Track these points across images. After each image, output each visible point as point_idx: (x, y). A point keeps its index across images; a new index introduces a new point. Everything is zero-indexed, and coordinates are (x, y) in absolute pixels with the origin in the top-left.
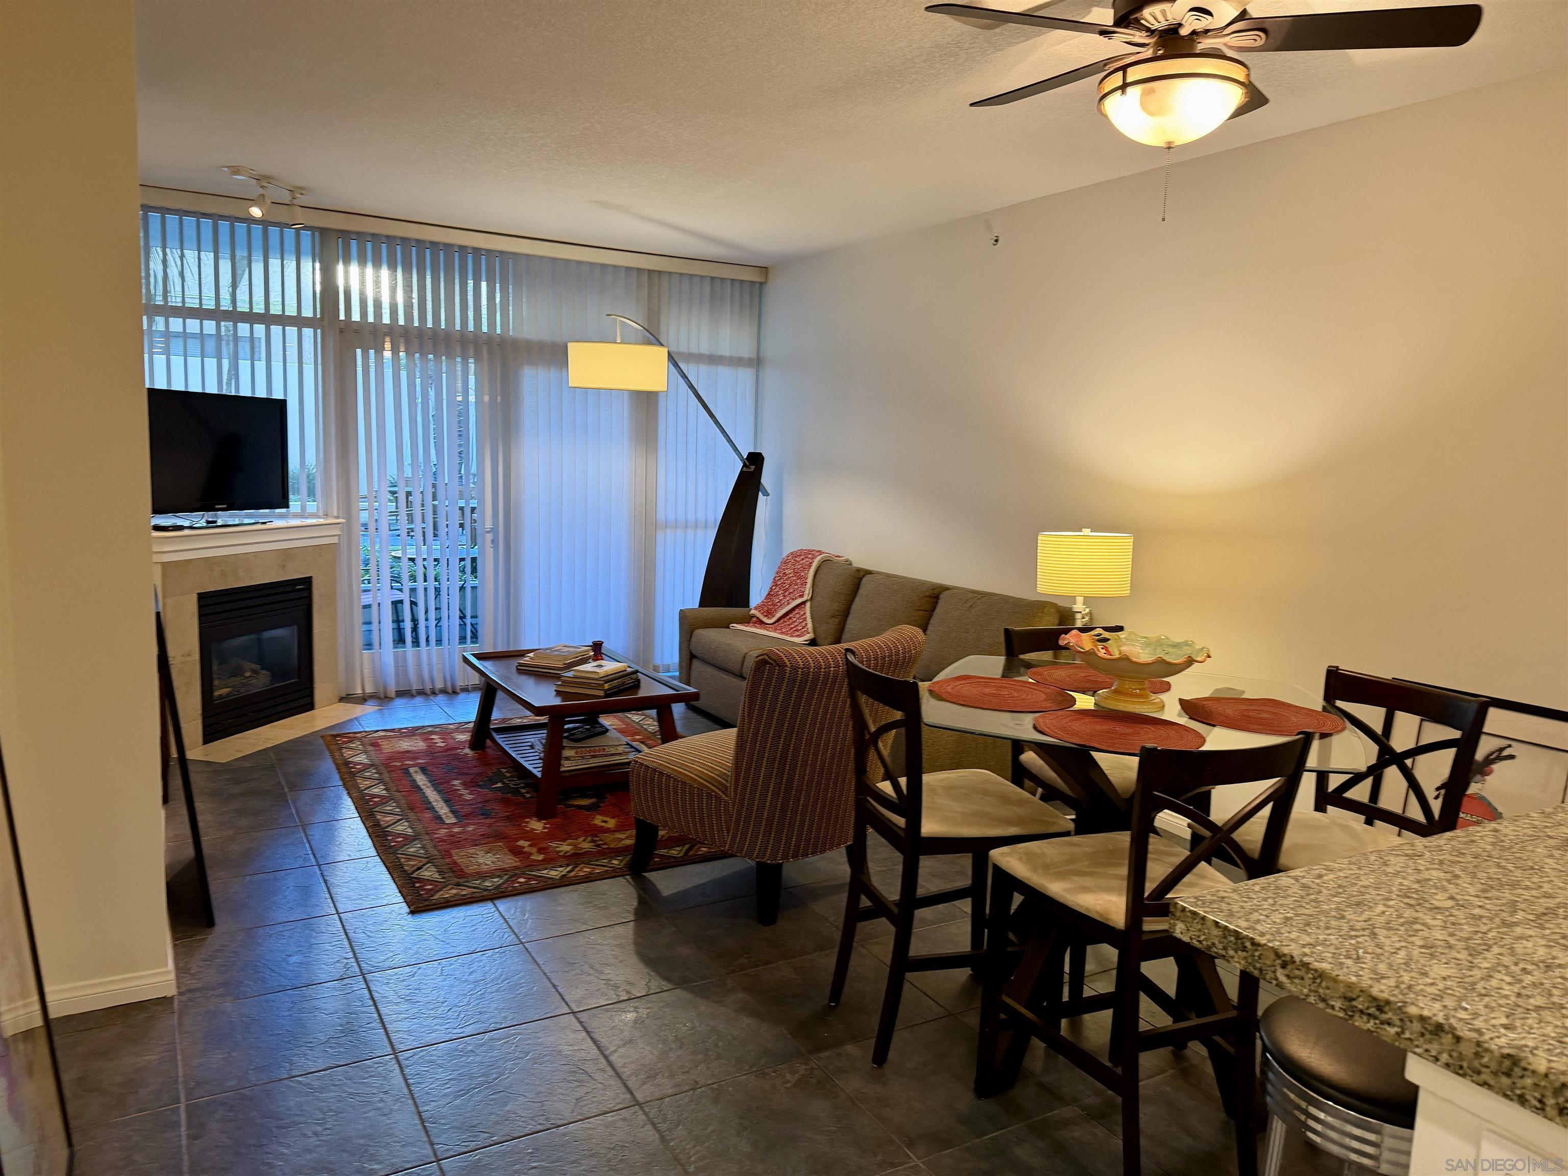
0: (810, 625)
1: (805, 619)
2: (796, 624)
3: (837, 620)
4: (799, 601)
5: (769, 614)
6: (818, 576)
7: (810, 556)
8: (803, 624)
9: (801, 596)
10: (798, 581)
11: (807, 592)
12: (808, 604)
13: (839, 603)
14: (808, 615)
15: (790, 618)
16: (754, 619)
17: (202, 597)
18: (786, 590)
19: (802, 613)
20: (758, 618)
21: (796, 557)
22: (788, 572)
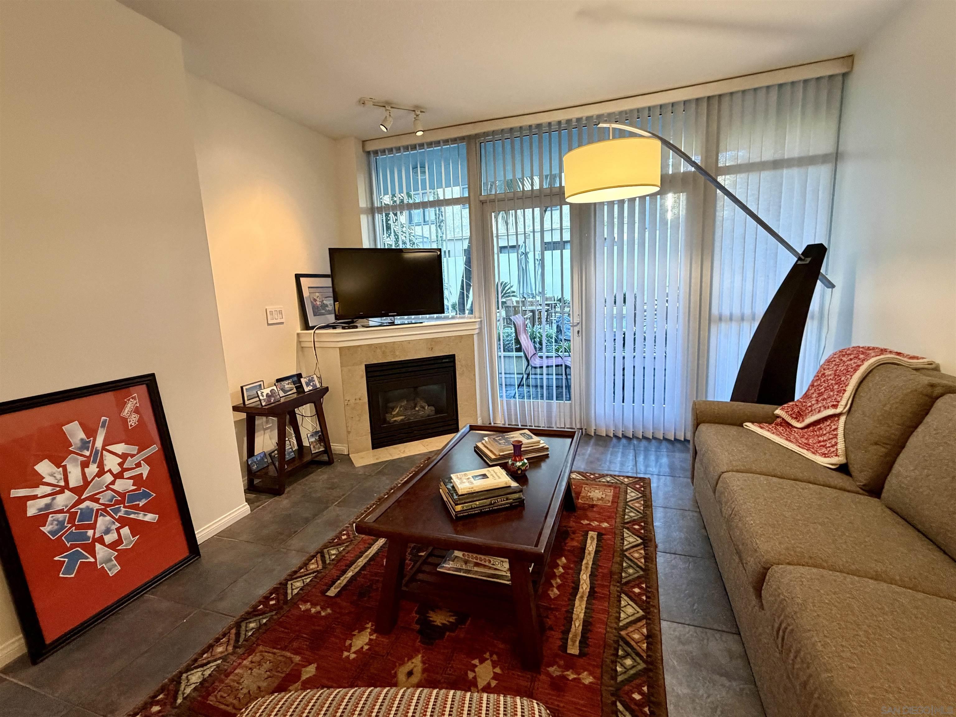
0: (841, 446)
1: (836, 436)
2: (825, 438)
3: (883, 449)
4: (831, 412)
5: (799, 416)
6: (864, 382)
7: (862, 356)
8: (833, 442)
9: (835, 406)
10: (836, 387)
11: (843, 403)
12: (843, 419)
13: (889, 426)
14: (840, 431)
15: (820, 429)
16: (779, 420)
17: (367, 366)
18: (821, 394)
19: (833, 427)
20: (783, 419)
21: (844, 356)
22: (827, 372)
